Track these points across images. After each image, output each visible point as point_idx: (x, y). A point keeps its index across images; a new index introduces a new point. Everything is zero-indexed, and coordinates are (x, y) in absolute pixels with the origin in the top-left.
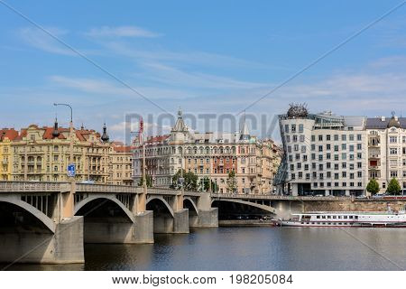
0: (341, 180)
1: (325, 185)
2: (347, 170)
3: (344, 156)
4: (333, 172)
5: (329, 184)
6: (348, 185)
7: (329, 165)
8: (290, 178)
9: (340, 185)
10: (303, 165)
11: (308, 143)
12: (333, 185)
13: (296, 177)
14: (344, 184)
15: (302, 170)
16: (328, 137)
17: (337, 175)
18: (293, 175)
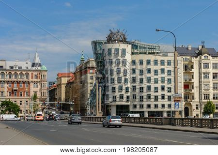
0: (160, 102)
1: (145, 106)
2: (166, 93)
3: (163, 80)
4: (153, 94)
5: (149, 106)
6: (166, 106)
7: (149, 88)
8: (111, 100)
9: (160, 106)
10: (124, 87)
11: (128, 67)
12: (152, 106)
13: (118, 99)
14: (163, 106)
15: (123, 92)
16: (149, 62)
17: (156, 97)
18: (115, 97)
